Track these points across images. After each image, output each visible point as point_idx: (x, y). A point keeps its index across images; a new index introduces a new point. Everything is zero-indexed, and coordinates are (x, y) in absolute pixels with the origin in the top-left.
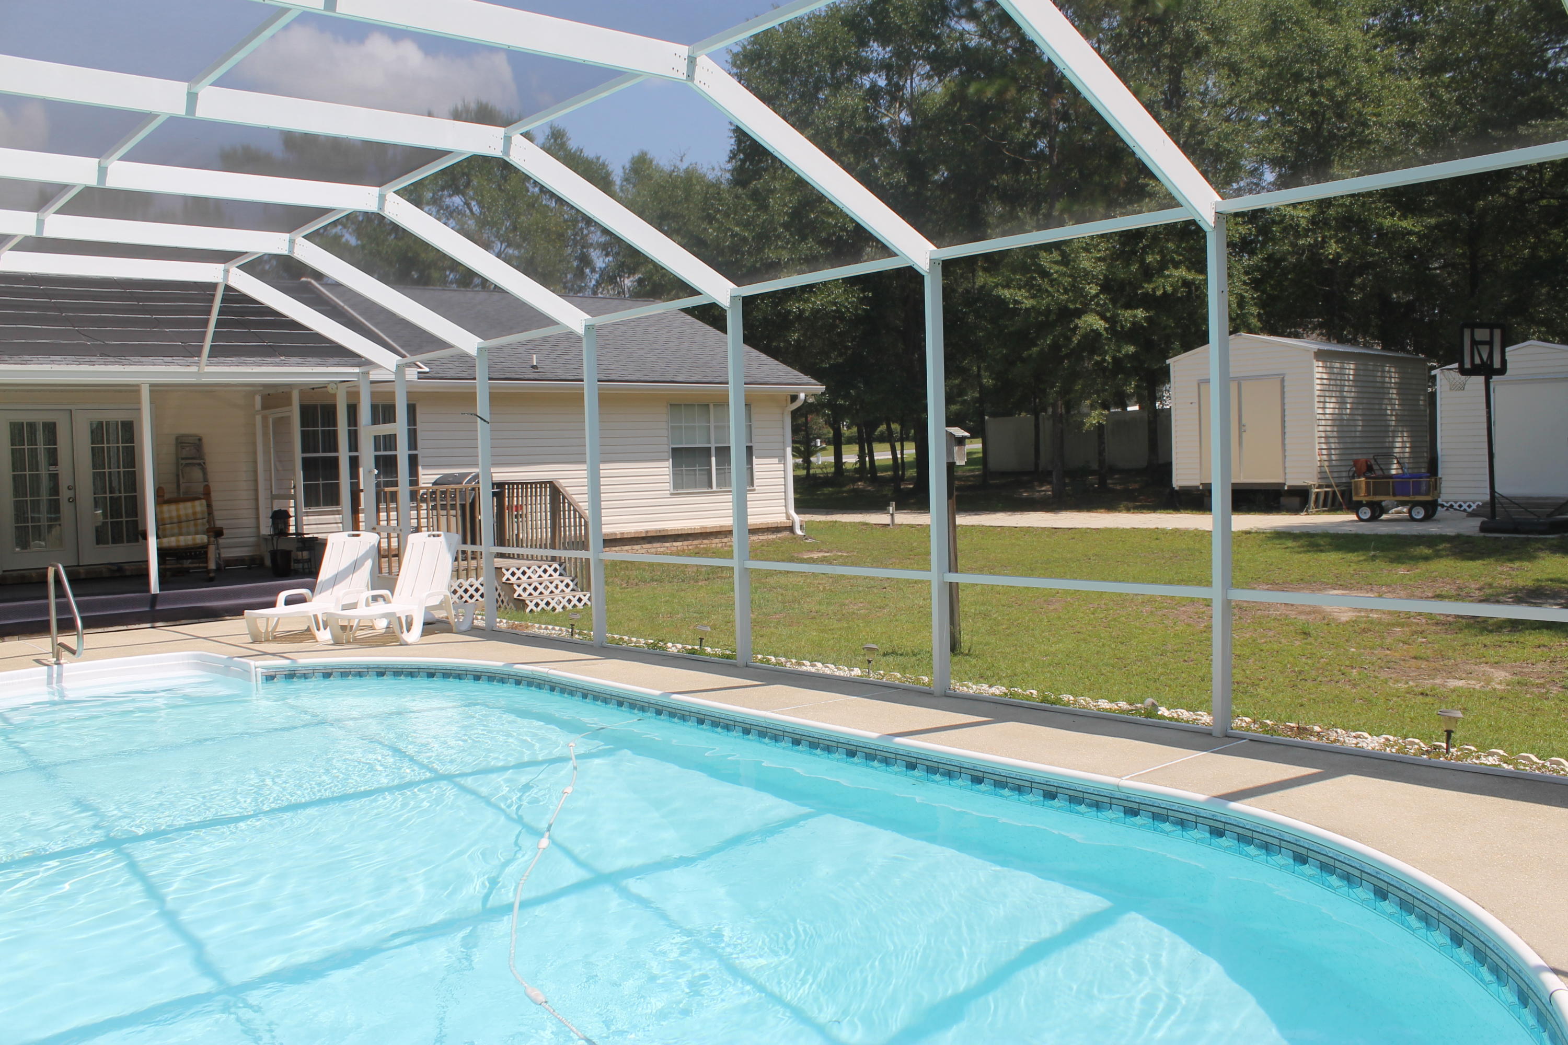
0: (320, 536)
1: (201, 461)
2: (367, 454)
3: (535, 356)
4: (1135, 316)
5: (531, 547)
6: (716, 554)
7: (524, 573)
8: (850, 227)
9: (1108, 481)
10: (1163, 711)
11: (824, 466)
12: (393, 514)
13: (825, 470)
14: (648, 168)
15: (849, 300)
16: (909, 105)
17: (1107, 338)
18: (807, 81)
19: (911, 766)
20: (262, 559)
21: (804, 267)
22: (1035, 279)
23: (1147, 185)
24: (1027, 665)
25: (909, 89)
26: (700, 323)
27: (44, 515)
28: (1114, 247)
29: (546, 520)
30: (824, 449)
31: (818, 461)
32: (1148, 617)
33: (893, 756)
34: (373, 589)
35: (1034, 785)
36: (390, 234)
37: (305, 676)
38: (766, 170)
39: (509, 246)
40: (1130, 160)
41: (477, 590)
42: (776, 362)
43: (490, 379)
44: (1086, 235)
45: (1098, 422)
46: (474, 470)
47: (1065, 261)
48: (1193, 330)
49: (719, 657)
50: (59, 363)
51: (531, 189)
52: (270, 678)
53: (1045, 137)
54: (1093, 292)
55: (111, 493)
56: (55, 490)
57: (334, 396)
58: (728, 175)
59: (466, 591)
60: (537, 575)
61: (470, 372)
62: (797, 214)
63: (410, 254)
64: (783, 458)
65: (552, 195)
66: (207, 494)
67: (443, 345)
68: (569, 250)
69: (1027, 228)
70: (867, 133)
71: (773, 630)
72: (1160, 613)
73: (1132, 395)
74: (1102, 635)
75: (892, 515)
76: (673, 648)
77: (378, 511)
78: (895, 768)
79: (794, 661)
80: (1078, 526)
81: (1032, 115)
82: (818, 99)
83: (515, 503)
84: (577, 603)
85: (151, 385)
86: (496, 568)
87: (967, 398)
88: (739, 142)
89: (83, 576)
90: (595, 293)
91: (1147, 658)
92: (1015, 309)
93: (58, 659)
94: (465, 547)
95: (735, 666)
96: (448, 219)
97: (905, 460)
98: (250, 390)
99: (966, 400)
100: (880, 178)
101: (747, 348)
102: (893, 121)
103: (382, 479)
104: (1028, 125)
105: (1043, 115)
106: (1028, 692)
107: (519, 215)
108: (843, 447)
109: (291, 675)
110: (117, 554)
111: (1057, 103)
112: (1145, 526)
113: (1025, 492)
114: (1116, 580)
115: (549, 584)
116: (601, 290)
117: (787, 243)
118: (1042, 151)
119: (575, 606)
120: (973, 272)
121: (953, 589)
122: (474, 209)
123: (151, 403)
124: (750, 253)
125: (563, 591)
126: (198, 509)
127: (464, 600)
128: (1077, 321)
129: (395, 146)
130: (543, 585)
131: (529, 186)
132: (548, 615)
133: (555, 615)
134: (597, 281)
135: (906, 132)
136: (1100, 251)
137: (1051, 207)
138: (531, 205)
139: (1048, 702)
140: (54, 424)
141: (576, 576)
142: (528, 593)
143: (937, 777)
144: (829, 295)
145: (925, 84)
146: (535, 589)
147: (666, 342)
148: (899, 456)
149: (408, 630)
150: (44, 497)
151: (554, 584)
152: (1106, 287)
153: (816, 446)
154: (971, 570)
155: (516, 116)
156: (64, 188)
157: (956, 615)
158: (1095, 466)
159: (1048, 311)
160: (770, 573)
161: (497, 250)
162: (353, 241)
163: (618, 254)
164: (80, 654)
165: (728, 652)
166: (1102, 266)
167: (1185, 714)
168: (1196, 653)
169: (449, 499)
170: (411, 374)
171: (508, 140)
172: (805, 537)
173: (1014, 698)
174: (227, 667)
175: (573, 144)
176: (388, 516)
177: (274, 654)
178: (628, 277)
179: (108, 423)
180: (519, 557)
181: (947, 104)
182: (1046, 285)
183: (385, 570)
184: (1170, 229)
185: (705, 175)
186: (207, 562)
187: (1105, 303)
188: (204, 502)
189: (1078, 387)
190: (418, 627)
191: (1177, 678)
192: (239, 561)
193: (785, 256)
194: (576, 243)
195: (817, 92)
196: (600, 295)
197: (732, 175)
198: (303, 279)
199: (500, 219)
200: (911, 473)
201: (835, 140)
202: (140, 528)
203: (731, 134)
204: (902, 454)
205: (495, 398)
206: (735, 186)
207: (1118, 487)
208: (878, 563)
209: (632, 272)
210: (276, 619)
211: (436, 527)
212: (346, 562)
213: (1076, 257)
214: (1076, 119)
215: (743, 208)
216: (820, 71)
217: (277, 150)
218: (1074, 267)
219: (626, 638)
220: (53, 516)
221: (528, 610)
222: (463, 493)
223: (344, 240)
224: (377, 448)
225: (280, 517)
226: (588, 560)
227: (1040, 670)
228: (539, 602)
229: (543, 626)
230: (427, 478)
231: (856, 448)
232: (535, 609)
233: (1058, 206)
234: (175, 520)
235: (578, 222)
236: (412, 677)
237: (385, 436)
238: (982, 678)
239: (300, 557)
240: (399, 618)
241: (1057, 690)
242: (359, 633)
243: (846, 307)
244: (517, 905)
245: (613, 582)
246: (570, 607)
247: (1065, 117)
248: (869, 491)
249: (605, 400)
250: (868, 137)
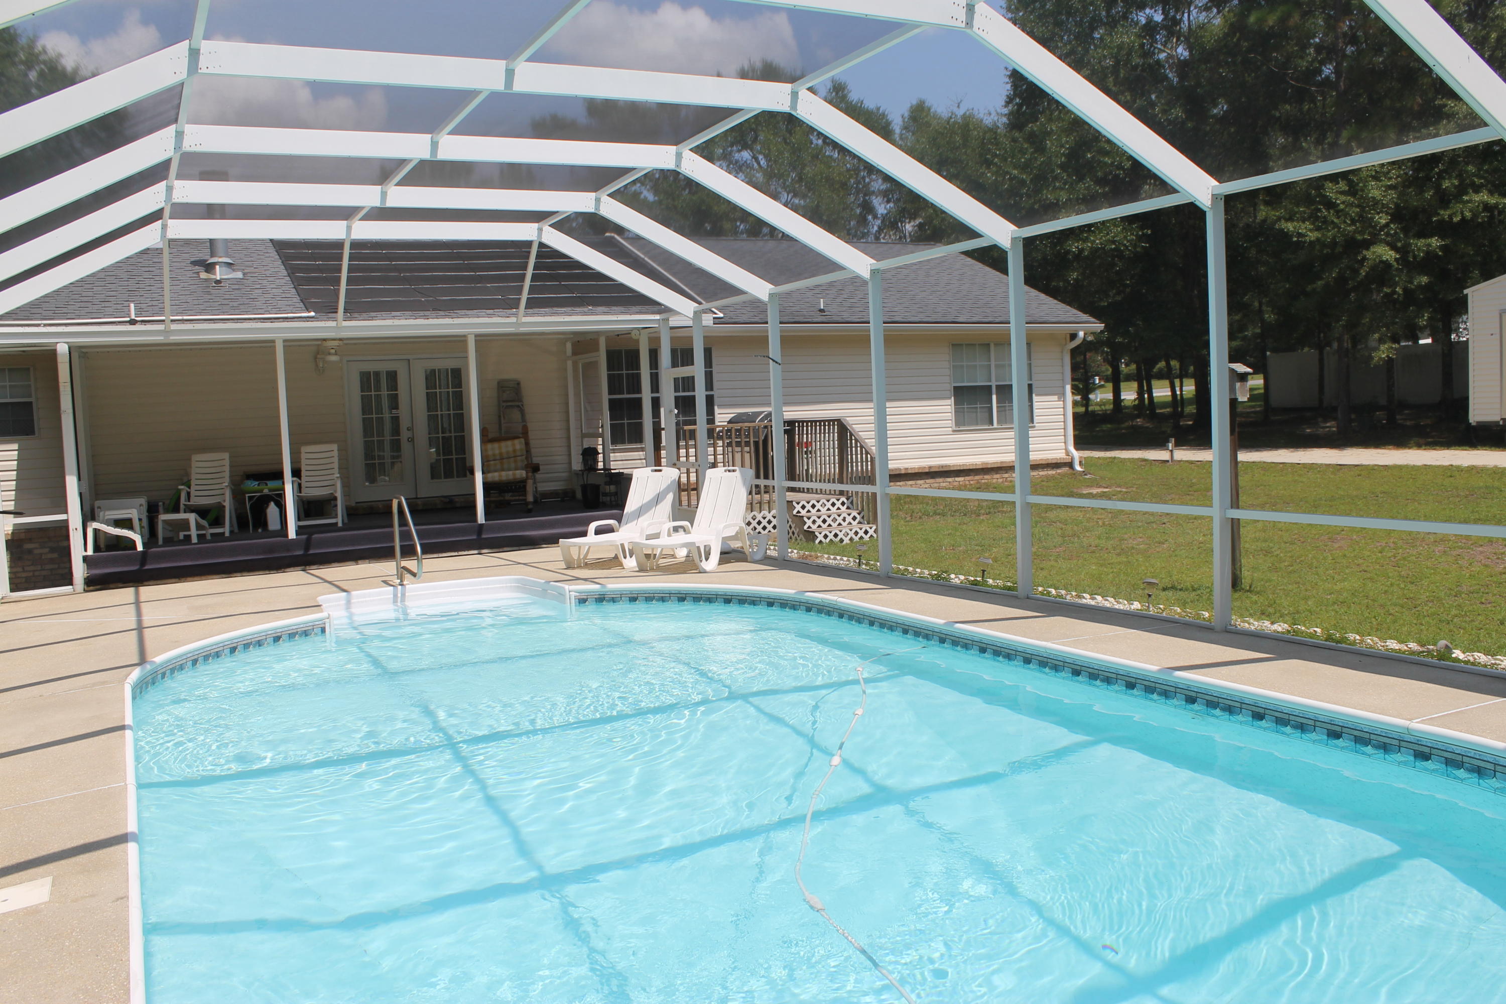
0: (625, 471)
1: (520, 404)
2: (668, 395)
3: (822, 300)
4: (1429, 245)
5: (820, 481)
6: (996, 489)
7: (813, 506)
8: (1128, 165)
9: (1398, 417)
10: (1457, 654)
11: (1102, 403)
12: (692, 451)
13: (1103, 407)
14: (927, 116)
15: (1127, 238)
16: (1187, 39)
17: (1397, 269)
18: (1081, 20)
19: (1191, 700)
20: (574, 492)
21: (1082, 207)
22: (1319, 210)
23: (1445, 106)
24: (1310, 603)
25: (1186, 23)
26: (980, 265)
27: (387, 453)
28: (1406, 174)
29: (834, 456)
30: (1102, 386)
31: (1096, 398)
32: (1440, 557)
33: (1173, 689)
34: (673, 521)
35: (1318, 724)
36: (684, 189)
37: (613, 600)
38: (1041, 113)
39: (795, 196)
40: (1425, 80)
41: (769, 522)
42: (1056, 301)
43: (781, 323)
44: (1376, 163)
45: (1388, 356)
46: (770, 409)
47: (1353, 190)
48: (1495, 257)
49: (1001, 588)
50: (399, 318)
51: (815, 142)
52: (582, 601)
53: (1330, 63)
54: (1383, 221)
55: (443, 433)
56: (396, 430)
57: (637, 341)
58: (1005, 120)
59: (759, 523)
60: (826, 508)
61: (761, 316)
62: (1074, 154)
63: (704, 208)
64: (1062, 396)
65: (835, 145)
66: (525, 433)
67: (735, 291)
68: (852, 198)
69: (1311, 158)
70: (1143, 70)
71: (1053, 563)
72: (1454, 553)
73: (1425, 327)
74: (1390, 575)
75: (1171, 451)
76: (956, 579)
77: (678, 448)
78: (1175, 701)
79: (1074, 594)
80: (1364, 463)
81: (1317, 40)
82: (1093, 38)
83: (805, 440)
84: (864, 535)
85: (476, 336)
86: (788, 501)
87: (1248, 333)
88: (1015, 86)
89: (420, 508)
90: (877, 238)
91: (1439, 599)
92: (1298, 242)
93: (402, 581)
94: (758, 482)
95: (1016, 597)
96: (737, 173)
97: (1185, 397)
98: (562, 338)
99: (1246, 336)
100: (1157, 115)
101: (1027, 288)
102: (1170, 56)
103: (681, 419)
104: (1312, 50)
105: (1329, 39)
106: (1311, 630)
107: (804, 166)
108: (1122, 384)
109: (601, 599)
110: (448, 488)
111: (1345, 25)
112: (1438, 463)
113: (1309, 428)
114: (1406, 518)
115: (837, 517)
116: (883, 235)
117: (1065, 184)
118: (1327, 78)
119: (861, 538)
120: (1255, 206)
121: (1235, 525)
122: (762, 163)
123: (476, 351)
124: (1029, 196)
125: (850, 523)
126: (518, 447)
127: (757, 531)
128: (1365, 252)
129: (687, 107)
130: (832, 518)
131: (813, 138)
132: (837, 546)
133: (843, 546)
134: (879, 227)
135: (1183, 67)
136: (1391, 178)
137: (1338, 136)
138: (815, 157)
139: (1333, 640)
140: (395, 372)
141: (863, 510)
142: (817, 525)
143: (1217, 712)
144: (1108, 234)
145: (1203, 17)
146: (824, 521)
147: (948, 284)
148: (1178, 393)
149: (707, 559)
150: (388, 437)
151: (842, 517)
152: (1397, 215)
153: (1094, 383)
154: (1252, 507)
155: (799, 73)
156: (401, 162)
157: (1237, 552)
158: (1383, 401)
159: (1334, 243)
160: (1050, 508)
161: (784, 201)
162: (651, 197)
163: (898, 200)
164: (420, 577)
165: (1009, 584)
166: (1393, 194)
167: (1482, 658)
168: (1494, 595)
169: (743, 436)
170: (707, 320)
171: (795, 95)
172: (1084, 473)
173: (1297, 636)
174: (545, 590)
175: (854, 96)
176: (687, 453)
177: (585, 580)
178: (909, 222)
179: (439, 370)
180: (809, 491)
181: (1226, 35)
182: (1331, 216)
183: (685, 503)
184: (1470, 151)
185: (982, 120)
186: (525, 495)
187: (1396, 233)
188: (522, 440)
189: (1366, 320)
190: (715, 557)
191: (1473, 621)
192: (554, 494)
193: (1064, 196)
194: (858, 191)
195: (1092, 32)
196: (882, 241)
197: (1009, 119)
198: (607, 234)
199: (786, 171)
200: (1191, 409)
201: (1111, 79)
202: (468, 465)
203: (1007, 80)
204: (1181, 390)
205: (787, 341)
206: (1011, 130)
207: (1408, 423)
208: (1158, 498)
209: (913, 217)
210: (587, 547)
211: (731, 463)
212: (649, 496)
213: (1365, 186)
214: (1366, 41)
215: (1020, 151)
216: (1094, 11)
217: (581, 116)
218: (1362, 196)
219: (911, 569)
220: (395, 454)
221: (817, 541)
222: (756, 431)
223: (642, 196)
224: (676, 390)
225: (590, 454)
226: (874, 495)
227: (1324, 608)
228: (828, 534)
229: (832, 557)
230: (722, 417)
231: (1135, 385)
232: (823, 540)
233: (1345, 134)
234: (498, 457)
235: (860, 171)
236: (710, 602)
237: (683, 378)
238: (1263, 614)
239: (608, 491)
240: (698, 548)
241: (1342, 628)
242: (661, 561)
243: (1125, 245)
244: (809, 816)
245: (897, 515)
246: (856, 539)
247: (1353, 40)
248: (1147, 428)
249: (892, 341)
250: (1145, 74)
